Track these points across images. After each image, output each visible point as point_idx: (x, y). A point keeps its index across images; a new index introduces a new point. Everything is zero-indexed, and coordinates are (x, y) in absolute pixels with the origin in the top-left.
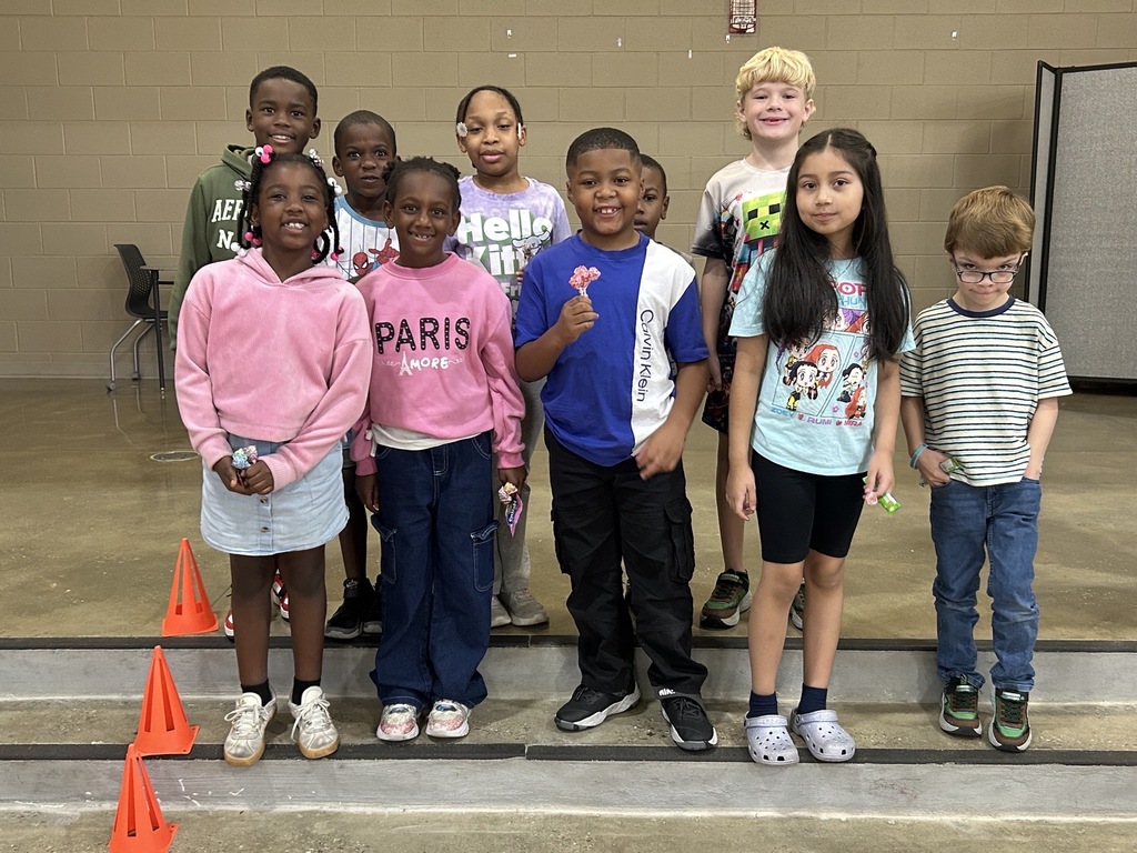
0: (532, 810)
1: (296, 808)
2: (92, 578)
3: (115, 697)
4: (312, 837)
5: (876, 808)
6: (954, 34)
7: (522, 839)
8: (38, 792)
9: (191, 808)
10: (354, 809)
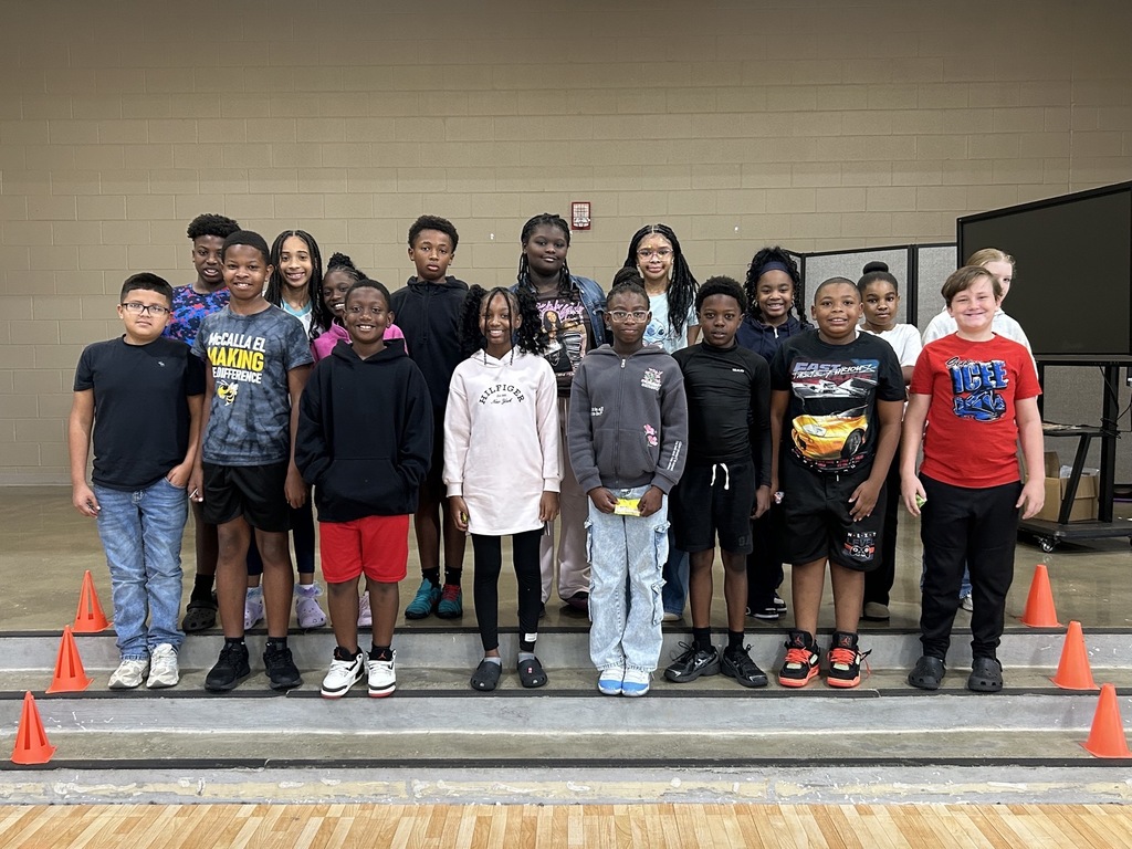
0: (291, 731)
1: (145, 730)
2: (41, 602)
3: (44, 669)
4: (149, 743)
5: (504, 727)
6: (736, 229)
7: (278, 744)
9: (80, 731)
10: (180, 731)
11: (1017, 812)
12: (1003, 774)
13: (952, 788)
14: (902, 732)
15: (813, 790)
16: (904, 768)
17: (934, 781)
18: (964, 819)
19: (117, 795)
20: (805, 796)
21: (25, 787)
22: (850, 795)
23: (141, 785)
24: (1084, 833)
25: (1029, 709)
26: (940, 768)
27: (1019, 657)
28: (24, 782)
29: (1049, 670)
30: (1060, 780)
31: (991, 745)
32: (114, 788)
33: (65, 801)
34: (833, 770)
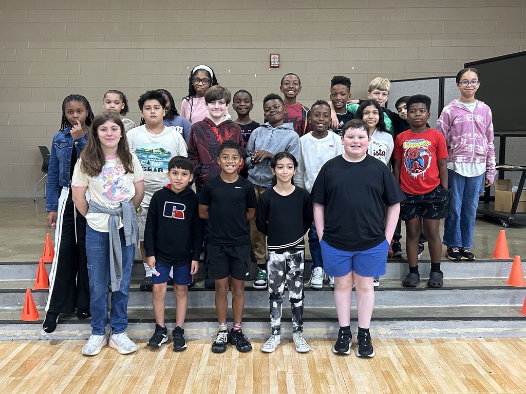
2: (21, 249)
3: (27, 280)
6: (353, 68)
8: (4, 303)
11: (488, 341)
12: (483, 324)
13: (459, 330)
14: (436, 306)
15: (395, 332)
16: (437, 322)
17: (451, 327)
18: (464, 344)
19: (70, 336)
20: (391, 335)
21: (27, 332)
22: (412, 334)
23: (81, 331)
24: (519, 349)
25: (495, 296)
26: (454, 321)
27: (491, 273)
28: (27, 329)
29: (505, 279)
30: (508, 327)
31: (477, 312)
32: (69, 332)
33: (46, 338)
34: (405, 323)
